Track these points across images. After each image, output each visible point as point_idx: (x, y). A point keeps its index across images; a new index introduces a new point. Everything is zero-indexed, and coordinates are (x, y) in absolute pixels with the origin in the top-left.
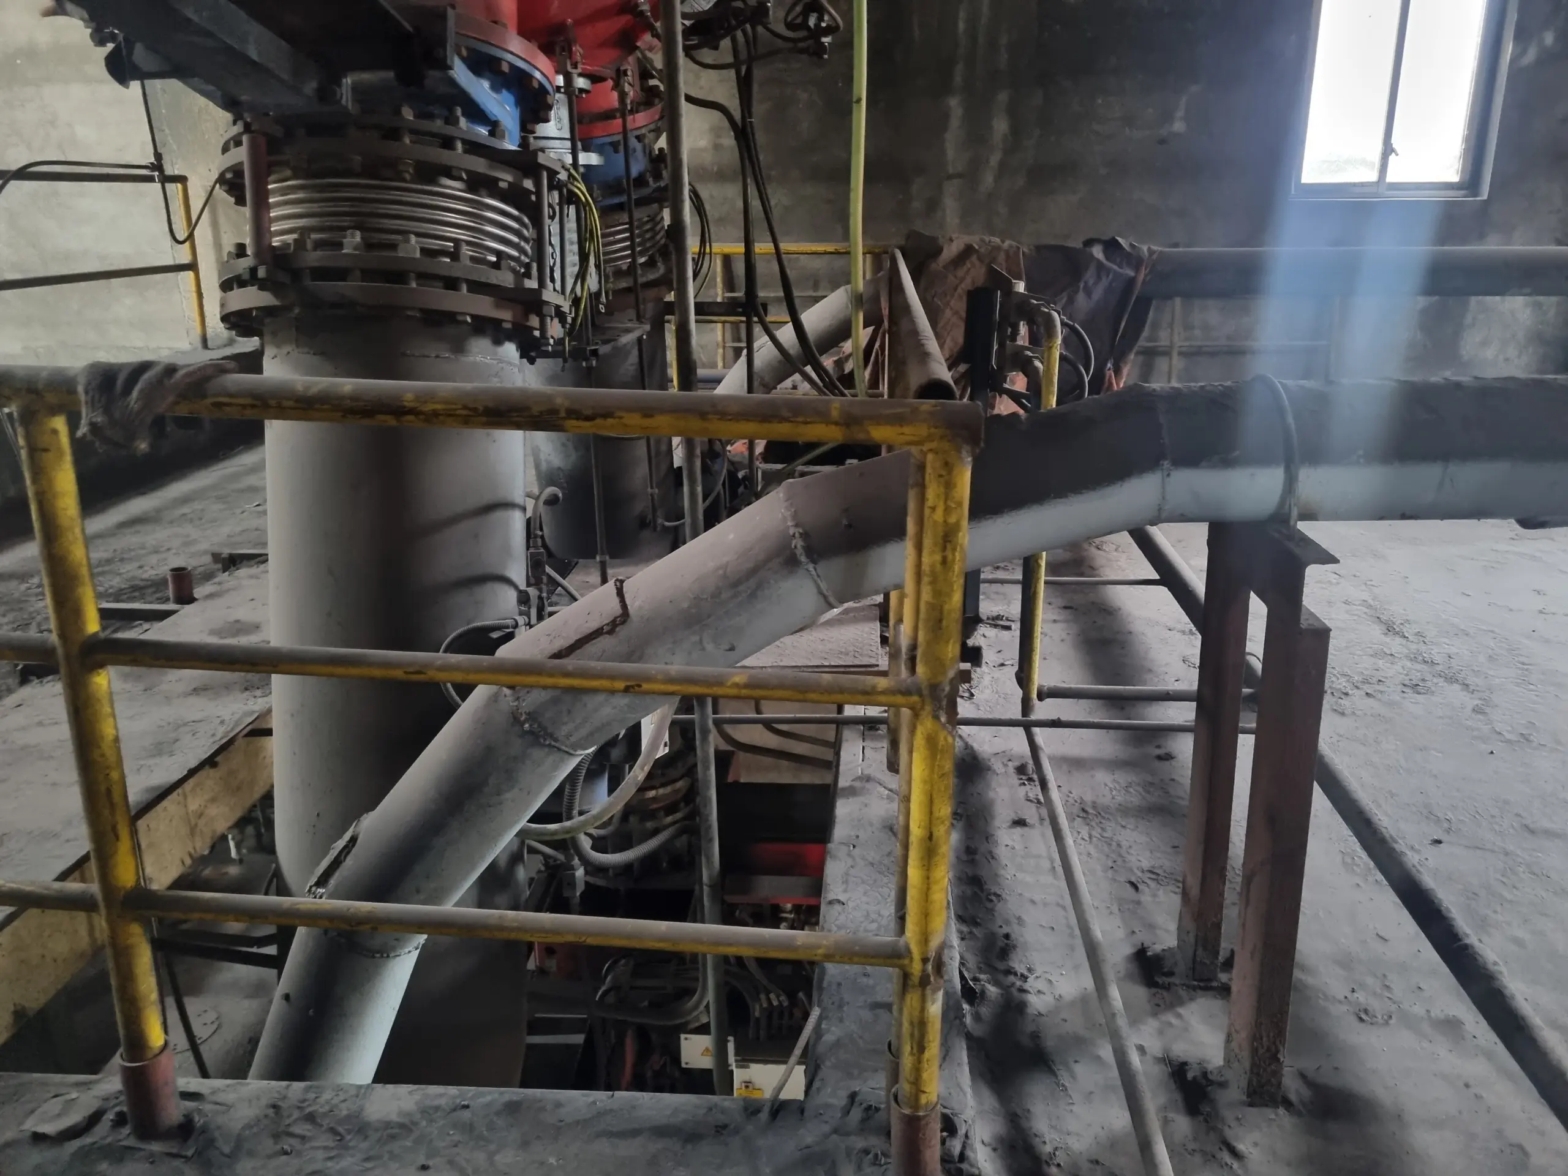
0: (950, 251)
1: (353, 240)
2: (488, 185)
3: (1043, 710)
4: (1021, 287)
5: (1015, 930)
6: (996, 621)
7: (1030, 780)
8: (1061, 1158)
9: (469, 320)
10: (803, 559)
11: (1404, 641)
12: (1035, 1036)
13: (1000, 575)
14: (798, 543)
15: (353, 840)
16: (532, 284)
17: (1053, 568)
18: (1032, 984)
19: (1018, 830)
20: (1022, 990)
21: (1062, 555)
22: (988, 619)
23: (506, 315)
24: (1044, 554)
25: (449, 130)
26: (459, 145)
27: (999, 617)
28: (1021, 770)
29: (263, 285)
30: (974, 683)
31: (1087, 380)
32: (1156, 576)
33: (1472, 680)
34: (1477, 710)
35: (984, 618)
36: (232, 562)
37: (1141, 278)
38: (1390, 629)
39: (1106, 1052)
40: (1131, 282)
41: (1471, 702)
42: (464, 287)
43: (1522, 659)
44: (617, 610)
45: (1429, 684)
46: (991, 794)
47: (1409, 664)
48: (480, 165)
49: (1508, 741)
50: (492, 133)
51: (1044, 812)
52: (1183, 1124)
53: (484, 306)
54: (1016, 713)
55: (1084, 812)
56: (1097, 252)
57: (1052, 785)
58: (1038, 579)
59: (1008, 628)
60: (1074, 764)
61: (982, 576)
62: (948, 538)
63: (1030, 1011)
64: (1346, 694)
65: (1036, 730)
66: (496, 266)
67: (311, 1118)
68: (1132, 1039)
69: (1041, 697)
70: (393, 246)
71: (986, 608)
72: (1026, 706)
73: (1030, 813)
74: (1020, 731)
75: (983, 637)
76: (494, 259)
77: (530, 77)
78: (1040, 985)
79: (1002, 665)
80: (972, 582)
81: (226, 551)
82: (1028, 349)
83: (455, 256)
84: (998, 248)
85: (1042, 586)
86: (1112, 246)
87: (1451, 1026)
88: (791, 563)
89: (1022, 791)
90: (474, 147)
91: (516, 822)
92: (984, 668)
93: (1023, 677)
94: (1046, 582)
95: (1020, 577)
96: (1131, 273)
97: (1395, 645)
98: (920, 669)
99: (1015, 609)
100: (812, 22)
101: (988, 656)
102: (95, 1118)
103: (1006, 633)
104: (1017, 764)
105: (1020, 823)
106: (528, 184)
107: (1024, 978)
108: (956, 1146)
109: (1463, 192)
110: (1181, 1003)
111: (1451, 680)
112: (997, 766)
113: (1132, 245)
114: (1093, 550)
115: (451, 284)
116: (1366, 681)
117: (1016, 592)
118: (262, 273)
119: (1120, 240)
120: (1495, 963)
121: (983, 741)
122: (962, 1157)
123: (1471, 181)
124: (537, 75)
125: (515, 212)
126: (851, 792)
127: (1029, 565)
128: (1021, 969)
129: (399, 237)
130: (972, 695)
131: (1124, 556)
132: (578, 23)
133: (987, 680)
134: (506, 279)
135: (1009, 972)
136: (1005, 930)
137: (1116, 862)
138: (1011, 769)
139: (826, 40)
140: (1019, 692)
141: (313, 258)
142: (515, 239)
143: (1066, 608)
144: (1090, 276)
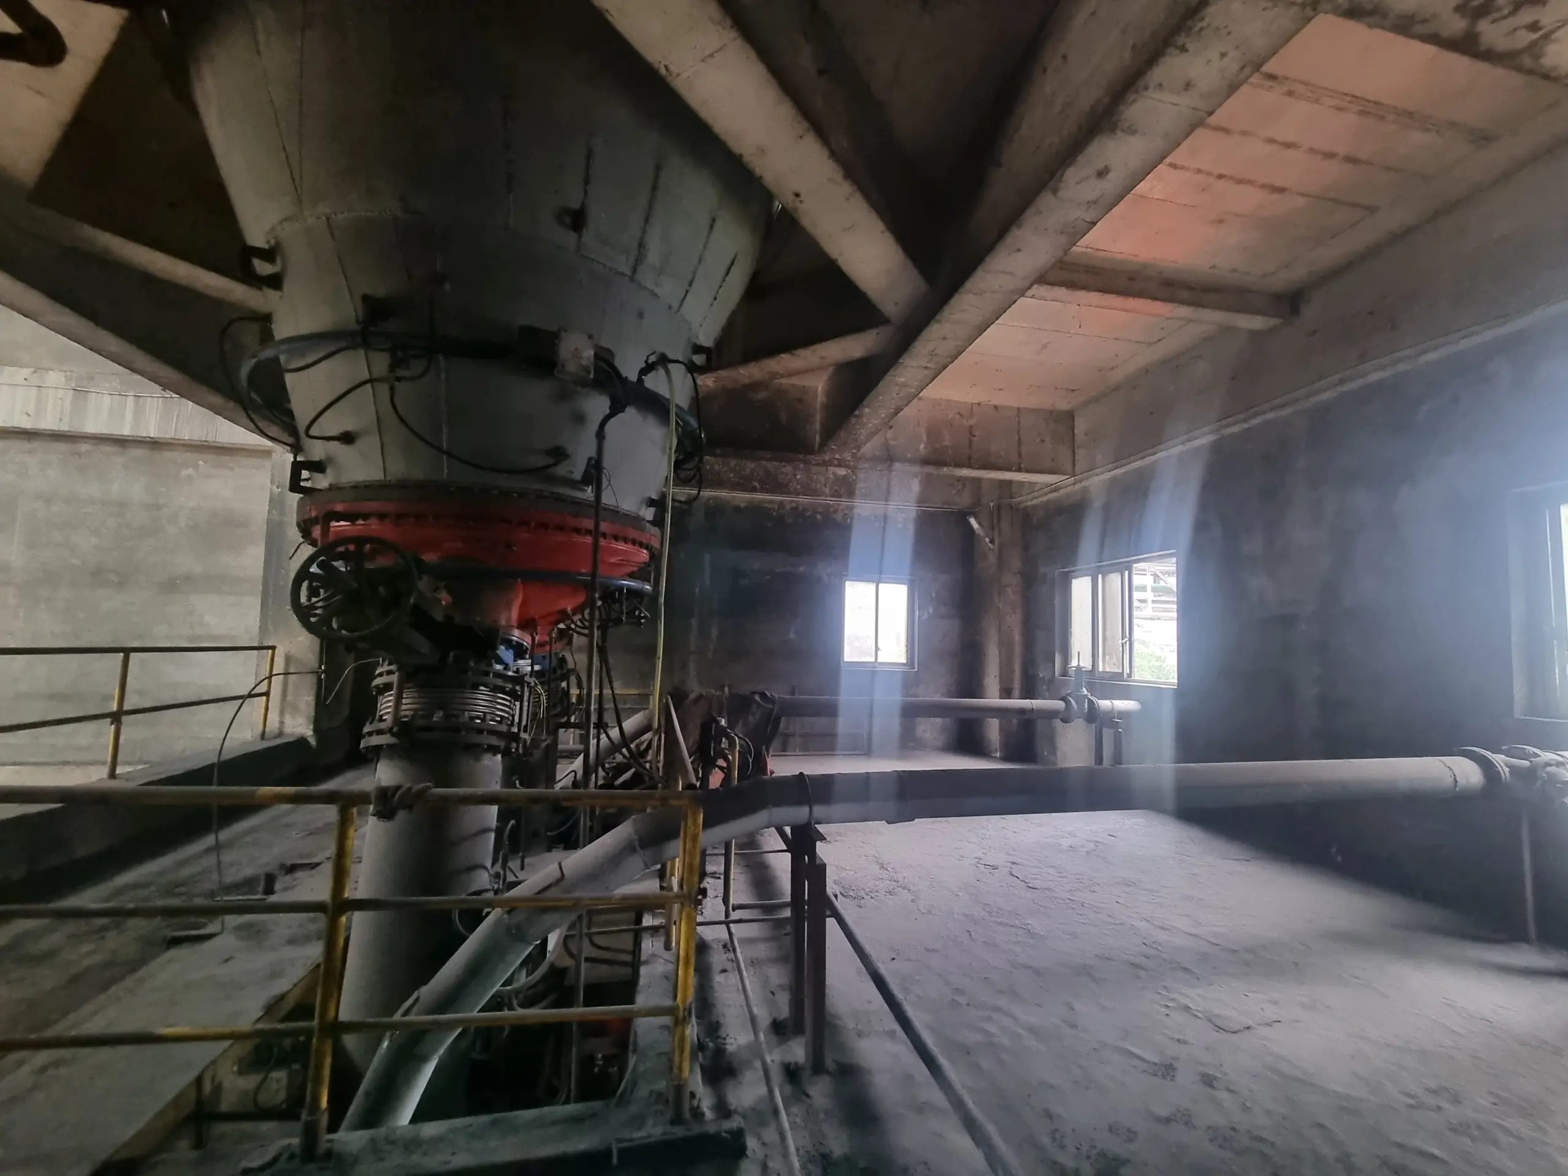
0: (692, 696)
1: (437, 716)
2: (502, 690)
3: (735, 915)
4: (723, 722)
5: (722, 1021)
6: (714, 875)
7: (729, 950)
8: (740, 1110)
9: (486, 746)
10: (638, 848)
11: (887, 872)
12: (730, 1063)
13: (716, 852)
14: (637, 843)
15: (417, 1000)
16: (515, 730)
17: (739, 846)
18: (728, 1041)
19: (724, 974)
20: (724, 1044)
21: (744, 840)
22: (710, 874)
23: (502, 744)
24: (734, 841)
25: (488, 669)
26: (491, 675)
27: (715, 873)
28: (725, 946)
29: (393, 735)
30: (703, 906)
31: (751, 761)
32: (785, 848)
33: (911, 888)
34: (913, 901)
35: (708, 873)
36: (292, 869)
37: (776, 708)
38: (882, 867)
39: (758, 1064)
40: (772, 710)
41: (911, 897)
42: (485, 733)
43: (932, 877)
44: (559, 874)
45: (896, 891)
46: (711, 959)
47: (888, 882)
48: (500, 682)
49: (923, 913)
50: (505, 669)
51: (735, 965)
52: (788, 1089)
53: (495, 741)
54: (723, 918)
55: (753, 963)
56: (757, 698)
57: (738, 950)
58: (731, 853)
59: (719, 878)
60: (748, 941)
61: (707, 852)
62: (695, 838)
63: (728, 1052)
64: (863, 898)
65: (731, 925)
66: (500, 722)
67: (393, 1143)
68: (768, 1059)
69: (733, 910)
70: (457, 717)
71: (710, 868)
72: (727, 915)
73: (729, 966)
74: (724, 927)
75: (709, 883)
76: (499, 719)
77: (523, 645)
78: (732, 1041)
79: (717, 896)
80: (704, 854)
81: (289, 863)
82: (727, 749)
83: (483, 720)
84: (714, 695)
85: (733, 854)
86: (763, 695)
87: (892, 1034)
88: (633, 850)
89: (725, 956)
90: (498, 675)
91: (493, 987)
92: (708, 899)
93: (726, 900)
94: (735, 854)
95: (724, 852)
96: (771, 707)
97: (884, 874)
98: (685, 887)
99: (722, 869)
100: (637, 613)
101: (710, 893)
102: (276, 1159)
103: (718, 880)
104: (723, 943)
105: (724, 971)
106: (518, 688)
107: (725, 1039)
108: (695, 1103)
109: (907, 668)
110: (789, 1039)
111: (904, 888)
112: (715, 946)
113: (771, 695)
114: (760, 837)
115: (480, 731)
116: (871, 892)
117: (722, 859)
118: (395, 729)
119: (766, 692)
120: (902, 999)
121: (708, 933)
122: (698, 1107)
123: (910, 663)
124: (525, 643)
125: (509, 698)
126: (646, 962)
127: (727, 846)
128: (724, 1035)
129: (460, 712)
130: (702, 913)
131: (772, 839)
132: (541, 618)
133: (709, 905)
134: (504, 728)
135: (718, 1037)
136: (716, 1020)
137: (765, 983)
138: (721, 947)
139: (643, 621)
140: (724, 908)
141: (421, 722)
142: (507, 709)
143: (747, 866)
144: (754, 706)
